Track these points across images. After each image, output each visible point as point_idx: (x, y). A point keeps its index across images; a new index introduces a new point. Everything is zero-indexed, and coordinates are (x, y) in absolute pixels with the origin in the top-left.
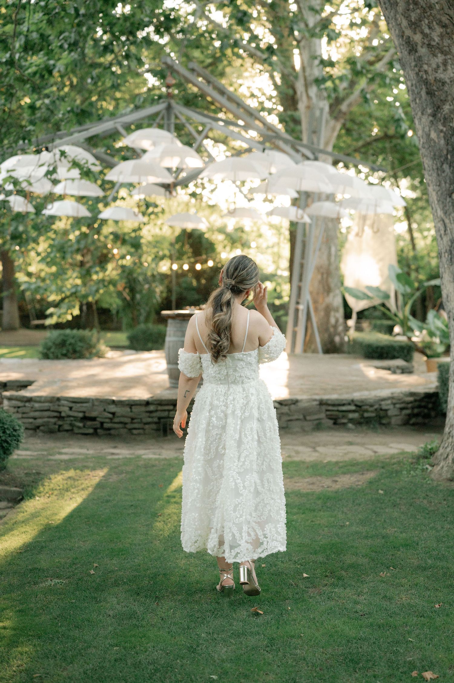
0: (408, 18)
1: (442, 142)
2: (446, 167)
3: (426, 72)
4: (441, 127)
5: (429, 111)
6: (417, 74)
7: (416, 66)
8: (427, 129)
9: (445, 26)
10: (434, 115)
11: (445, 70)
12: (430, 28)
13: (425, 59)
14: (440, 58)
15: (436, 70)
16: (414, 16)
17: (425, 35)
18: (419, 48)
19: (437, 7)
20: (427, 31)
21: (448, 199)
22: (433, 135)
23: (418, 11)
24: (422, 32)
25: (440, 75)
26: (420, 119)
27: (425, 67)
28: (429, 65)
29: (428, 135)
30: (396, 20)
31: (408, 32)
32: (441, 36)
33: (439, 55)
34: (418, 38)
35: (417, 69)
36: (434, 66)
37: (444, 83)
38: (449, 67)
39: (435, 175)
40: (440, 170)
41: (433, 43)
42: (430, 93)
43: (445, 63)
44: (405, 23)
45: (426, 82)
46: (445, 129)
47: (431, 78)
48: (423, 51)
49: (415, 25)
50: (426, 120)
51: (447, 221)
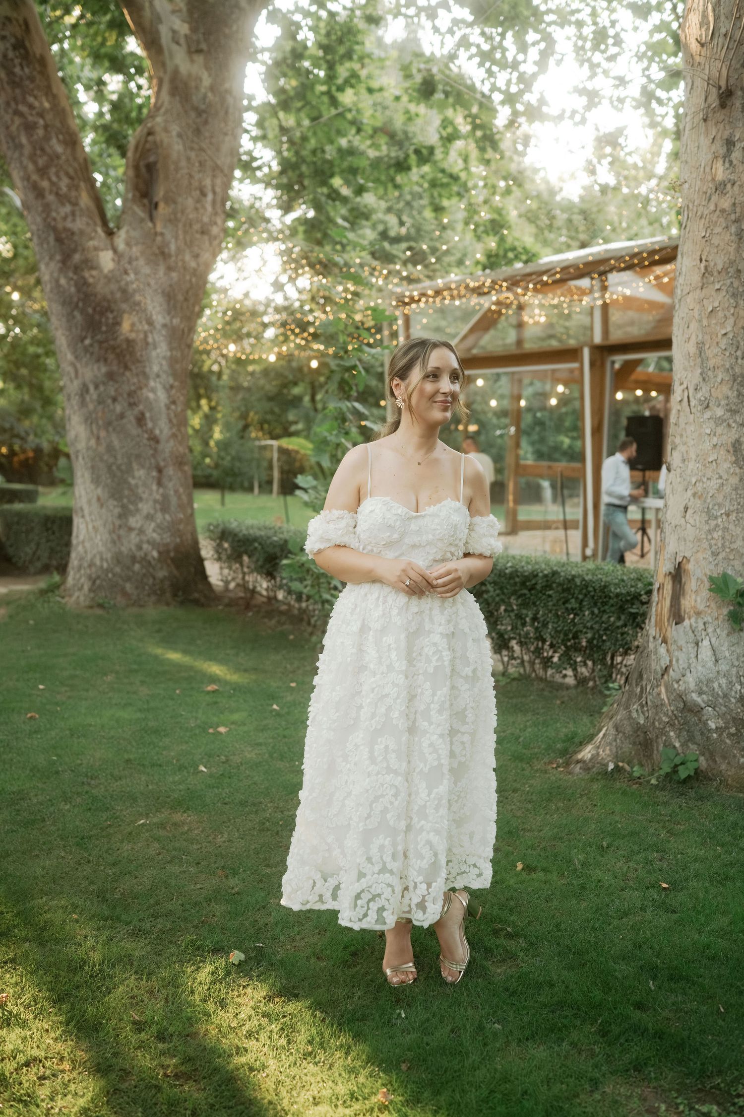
0: (35, 163)
1: (73, 289)
2: (77, 314)
3: (55, 219)
4: (71, 274)
5: (58, 257)
6: (45, 220)
7: (43, 211)
8: (56, 275)
9: (71, 178)
10: (64, 262)
11: (74, 220)
12: (58, 176)
13: (54, 207)
14: (68, 208)
15: (65, 218)
16: (41, 162)
17: (53, 184)
18: (47, 194)
19: (63, 157)
20: (54, 179)
21: (80, 345)
22: (63, 281)
23: (45, 158)
24: (50, 179)
25: (69, 225)
26: (47, 265)
27: (54, 214)
28: (58, 213)
29: (57, 281)
30: (21, 163)
31: (35, 177)
32: (70, 188)
33: (68, 205)
34: (45, 184)
35: (44, 215)
36: (63, 214)
37: (73, 233)
38: (78, 219)
39: (64, 319)
40: (70, 317)
41: (61, 192)
42: (59, 240)
43: (73, 214)
44: (31, 167)
45: (55, 229)
46: (75, 277)
47: (60, 226)
48: (51, 198)
49: (43, 172)
50: (54, 266)
51: (78, 365)
